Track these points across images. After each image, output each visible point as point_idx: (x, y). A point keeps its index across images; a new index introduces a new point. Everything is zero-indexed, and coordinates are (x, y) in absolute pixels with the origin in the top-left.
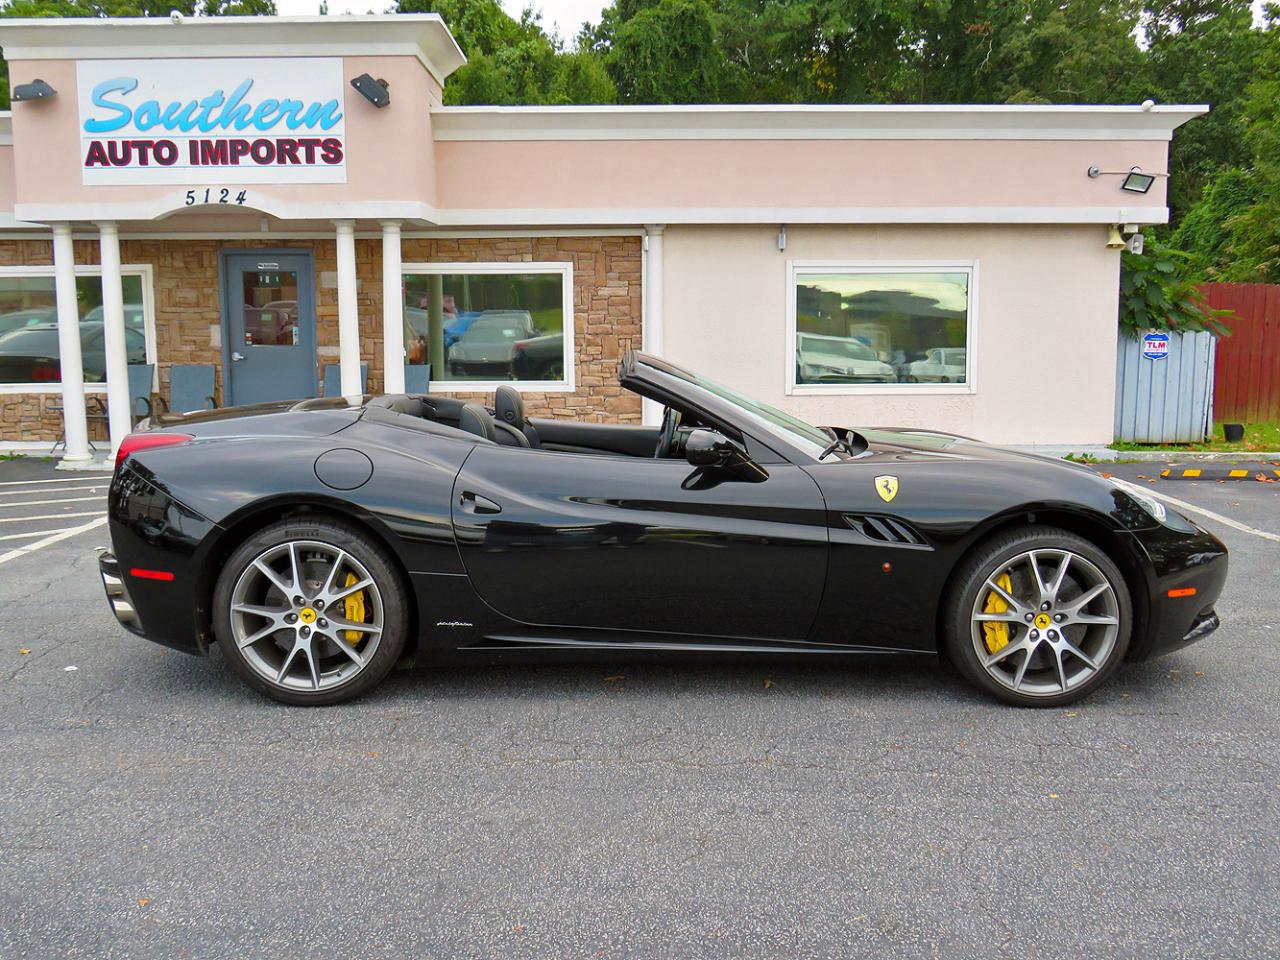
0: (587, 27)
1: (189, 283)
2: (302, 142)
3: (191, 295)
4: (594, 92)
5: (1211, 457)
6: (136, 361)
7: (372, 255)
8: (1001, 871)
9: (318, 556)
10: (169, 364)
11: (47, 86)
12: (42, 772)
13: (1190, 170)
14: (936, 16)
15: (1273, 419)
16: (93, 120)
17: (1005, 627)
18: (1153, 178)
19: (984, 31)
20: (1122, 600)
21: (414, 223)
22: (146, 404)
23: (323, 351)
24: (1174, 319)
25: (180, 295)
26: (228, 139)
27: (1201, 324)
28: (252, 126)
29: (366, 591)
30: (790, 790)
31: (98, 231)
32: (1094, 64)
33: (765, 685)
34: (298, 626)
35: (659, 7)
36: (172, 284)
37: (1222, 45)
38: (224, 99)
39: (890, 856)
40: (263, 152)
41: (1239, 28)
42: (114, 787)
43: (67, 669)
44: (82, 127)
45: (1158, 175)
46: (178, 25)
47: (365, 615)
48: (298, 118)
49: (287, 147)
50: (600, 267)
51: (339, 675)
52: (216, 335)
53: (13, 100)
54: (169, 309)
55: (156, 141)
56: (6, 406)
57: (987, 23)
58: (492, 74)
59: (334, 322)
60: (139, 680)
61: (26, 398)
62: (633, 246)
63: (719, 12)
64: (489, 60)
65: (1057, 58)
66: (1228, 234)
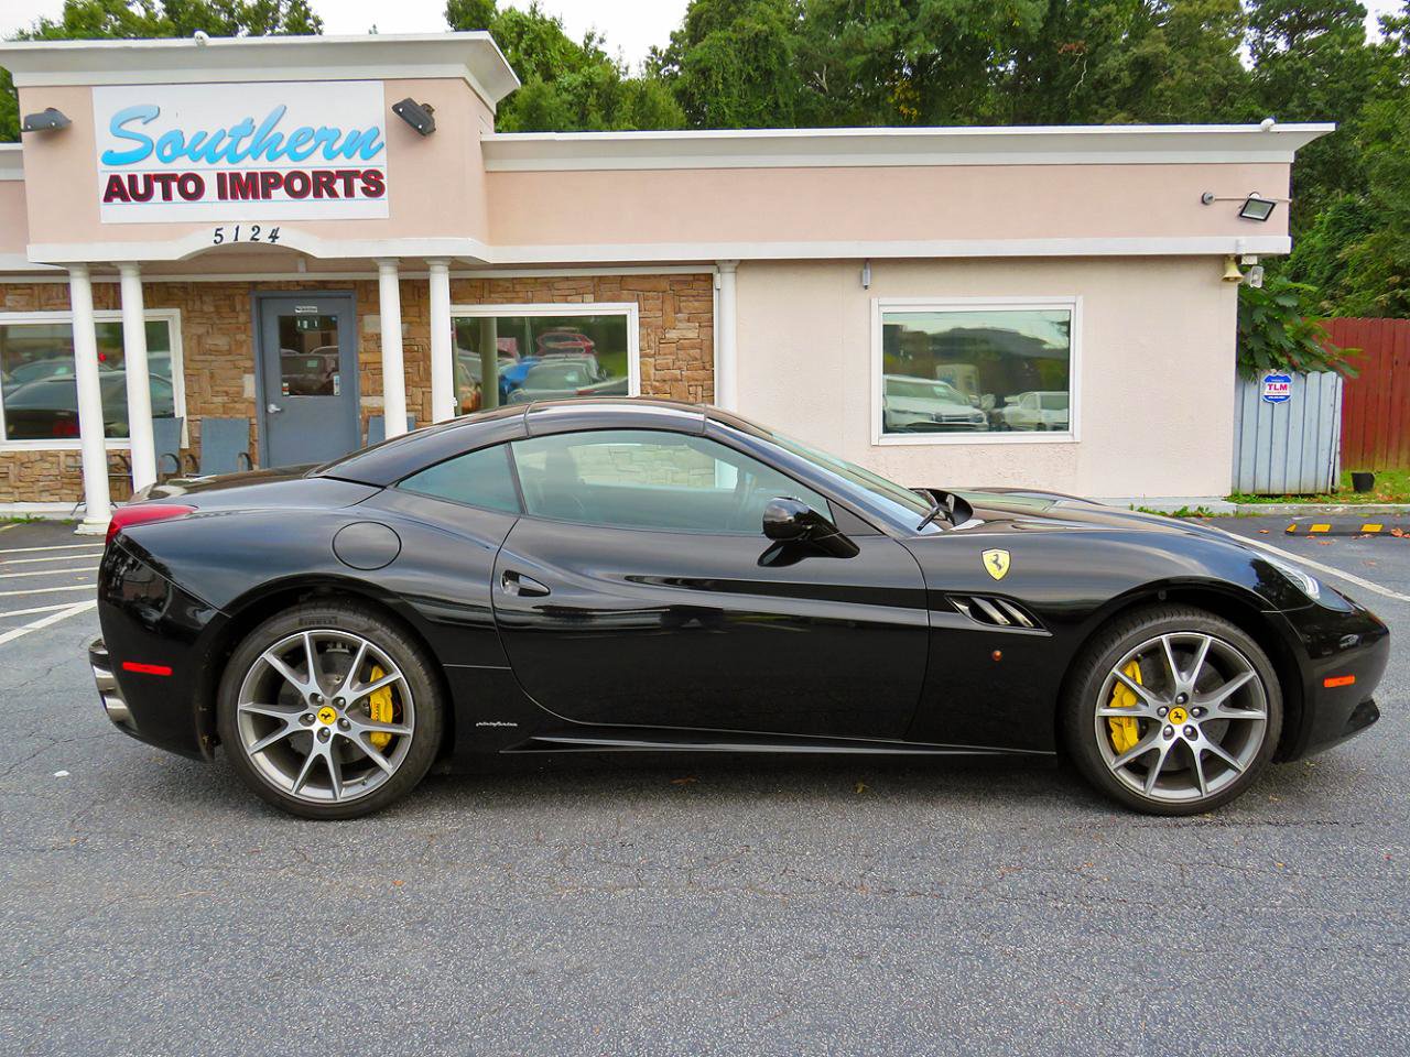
0: (654, 51)
1: (220, 329)
2: (340, 174)
3: (221, 342)
4: (662, 120)
5: (1340, 510)
6: (162, 413)
7: (419, 297)
8: (1148, 1036)
9: (339, 646)
10: (199, 417)
11: (62, 115)
12: (12, 907)
13: (1300, 197)
14: (1027, 35)
15: (1403, 466)
16: (112, 152)
17: (1134, 723)
18: (1274, 205)
19: (1078, 52)
20: (1271, 690)
21: (464, 261)
22: (174, 461)
23: (366, 402)
24: (1296, 359)
25: (209, 342)
26: (259, 171)
27: (1326, 364)
28: (285, 157)
29: (394, 687)
30: (890, 927)
31: (118, 273)
32: (1195, 84)
33: (857, 789)
34: (315, 728)
35: (730, 29)
36: (201, 330)
37: (1332, 64)
38: (254, 127)
39: (1014, 1016)
40: (297, 185)
41: (1352, 44)
42: (94, 926)
43: (57, 774)
44: (99, 159)
45: (1280, 201)
46: (202, 47)
47: (394, 714)
48: (336, 147)
49: (324, 179)
50: (668, 307)
51: (364, 784)
52: (250, 385)
53: (24, 131)
54: (198, 358)
55: (180, 174)
56: (23, 464)
57: (1081, 42)
58: (552, 101)
59: (377, 370)
60: (138, 787)
61: (44, 456)
62: (703, 285)
63: (796, 33)
64: (549, 88)
65: (1155, 78)
66: (1343, 265)
